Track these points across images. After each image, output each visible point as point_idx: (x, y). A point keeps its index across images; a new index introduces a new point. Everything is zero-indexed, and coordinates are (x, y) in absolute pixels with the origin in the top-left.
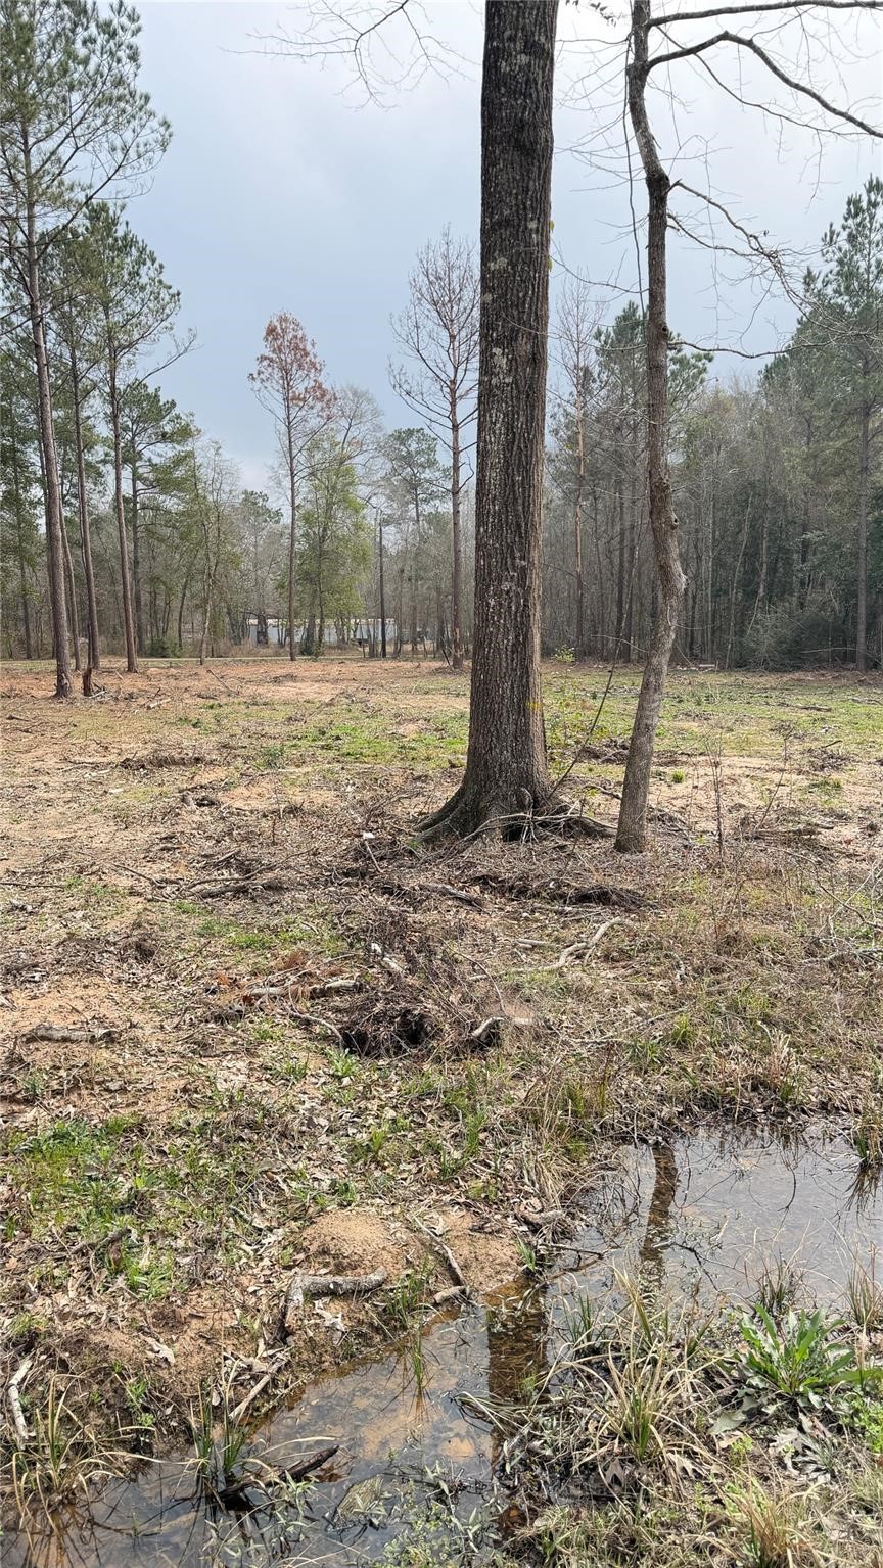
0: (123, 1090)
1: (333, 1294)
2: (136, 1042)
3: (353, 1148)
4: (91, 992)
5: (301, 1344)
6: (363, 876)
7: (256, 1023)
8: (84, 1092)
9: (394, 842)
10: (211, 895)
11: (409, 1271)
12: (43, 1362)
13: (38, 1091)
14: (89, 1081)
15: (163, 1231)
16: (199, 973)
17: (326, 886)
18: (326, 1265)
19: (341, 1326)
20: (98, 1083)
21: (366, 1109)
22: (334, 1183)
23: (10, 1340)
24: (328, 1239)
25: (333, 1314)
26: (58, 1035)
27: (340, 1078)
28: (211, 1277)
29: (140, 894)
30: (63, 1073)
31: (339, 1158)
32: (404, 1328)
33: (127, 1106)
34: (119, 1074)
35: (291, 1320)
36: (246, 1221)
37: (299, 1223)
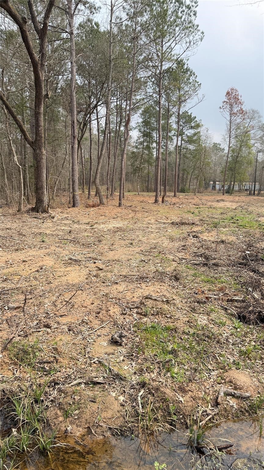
0: (170, 318)
1: (233, 396)
2: (175, 304)
3: (240, 351)
4: (162, 288)
5: (222, 409)
6: (245, 265)
7: (209, 306)
8: (160, 316)
9: (257, 256)
10: (196, 264)
11: (259, 395)
12: (147, 392)
13: (148, 313)
14: (162, 313)
15: (181, 363)
16: (192, 287)
17: (233, 267)
18: (231, 386)
19: (235, 406)
20: (164, 314)
21: (245, 340)
22: (234, 361)
23: (138, 383)
24: (232, 378)
25: (233, 402)
26: (154, 298)
27: (237, 329)
28: (195, 380)
29: (176, 261)
30: (154, 309)
31: (236, 353)
32: (256, 413)
33: (172, 323)
34: (170, 313)
35: (219, 400)
36: (206, 366)
37: (223, 371)
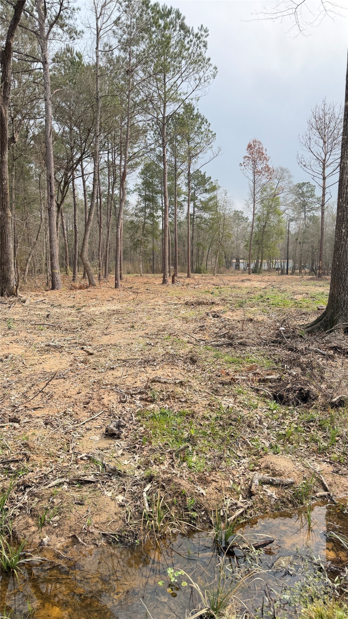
0: (186, 402)
1: (271, 484)
2: (191, 387)
3: (279, 435)
4: (174, 371)
5: (257, 500)
6: (280, 343)
7: (235, 388)
8: (171, 400)
9: (294, 332)
10: (218, 346)
11: (305, 482)
12: (156, 485)
13: (155, 398)
14: (174, 397)
15: (201, 451)
16: (214, 370)
17: (264, 346)
18: (268, 473)
19: (275, 496)
20: (177, 398)
21: (284, 422)
22: (270, 445)
23: (143, 478)
24: (269, 463)
25: (271, 491)
26: (163, 381)
27: (272, 410)
28: (220, 469)
29: (191, 343)
30: (164, 393)
31: (272, 437)
32: (302, 504)
33: (188, 407)
34: (185, 396)
35: (253, 488)
36: (234, 453)
37: (256, 457)
